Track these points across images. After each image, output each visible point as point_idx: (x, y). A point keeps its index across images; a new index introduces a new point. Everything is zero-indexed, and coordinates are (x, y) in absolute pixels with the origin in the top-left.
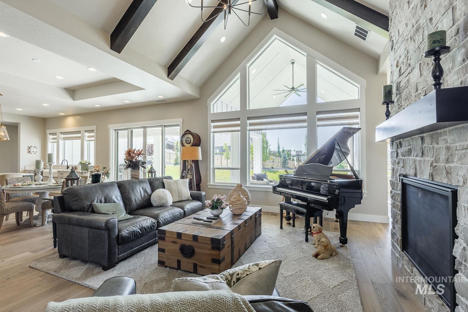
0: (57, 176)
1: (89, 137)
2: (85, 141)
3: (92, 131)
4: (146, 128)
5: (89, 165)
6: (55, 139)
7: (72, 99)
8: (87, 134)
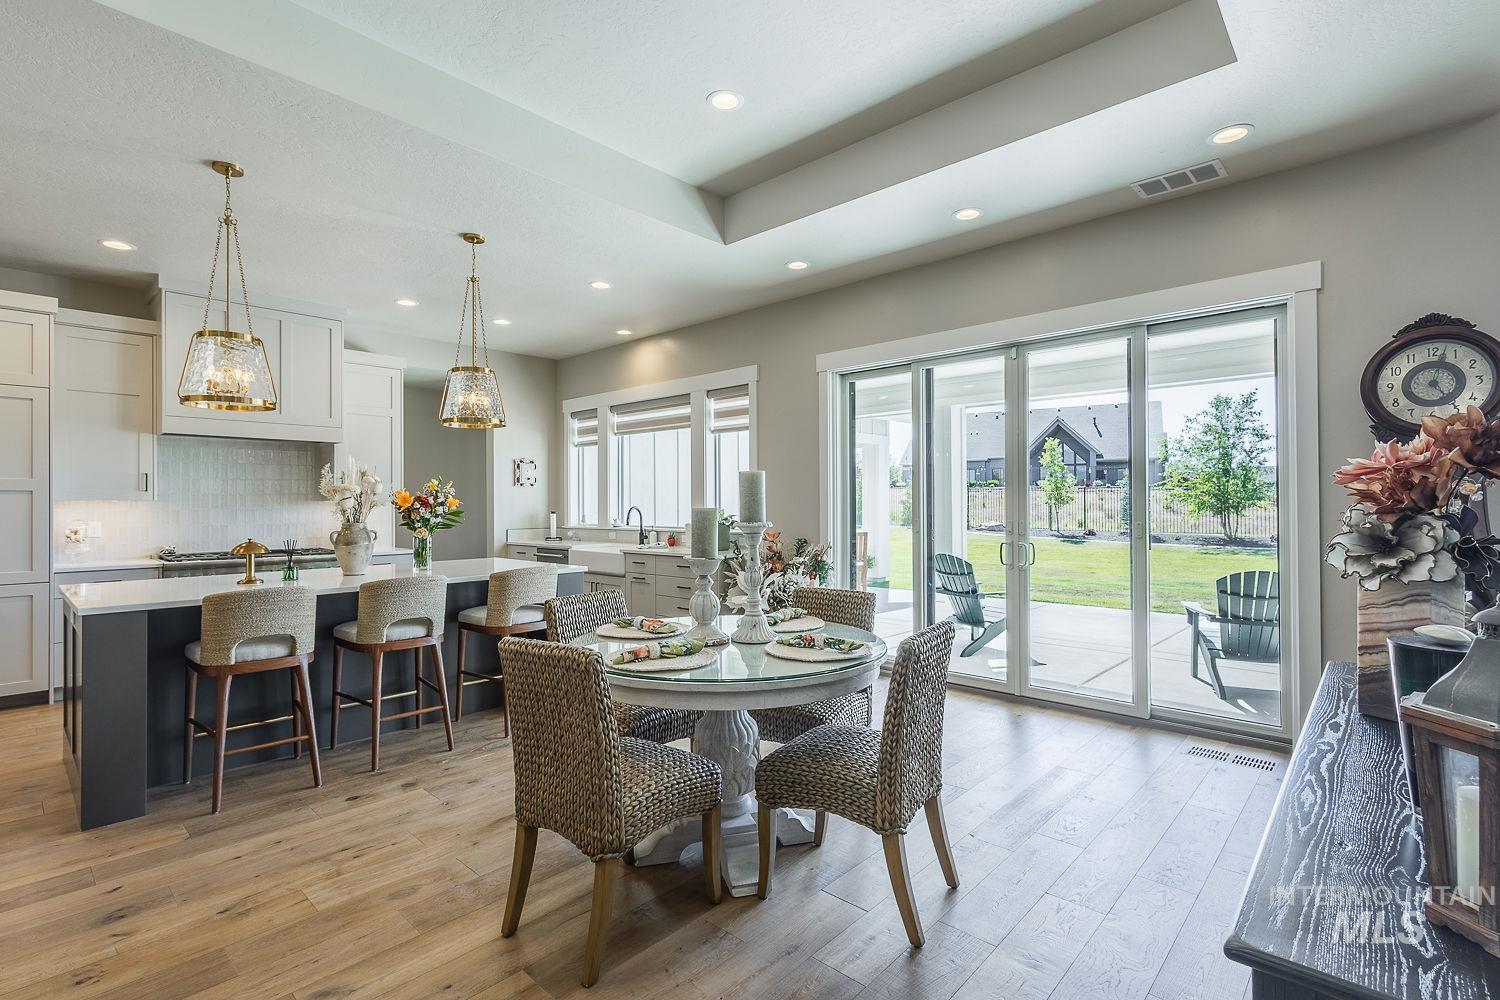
0: (621, 571)
1: (720, 415)
2: (708, 432)
3: (741, 389)
4: (1021, 349)
5: (731, 531)
6: (593, 431)
7: (717, 236)
8: (713, 405)
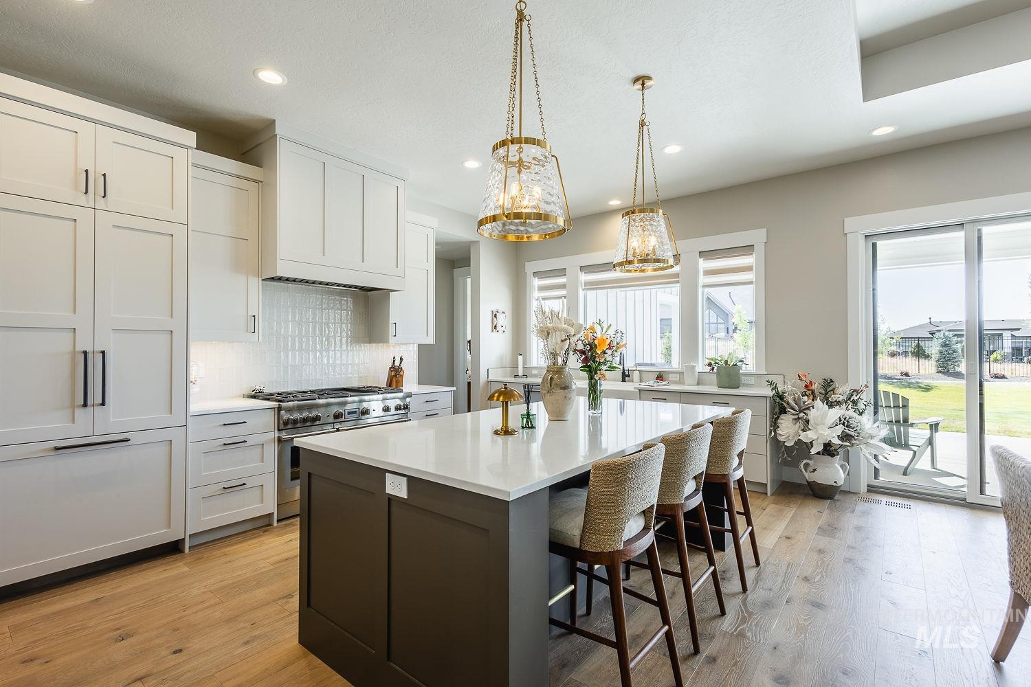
2: (700, 287)
6: (560, 287)
8: (703, 264)
